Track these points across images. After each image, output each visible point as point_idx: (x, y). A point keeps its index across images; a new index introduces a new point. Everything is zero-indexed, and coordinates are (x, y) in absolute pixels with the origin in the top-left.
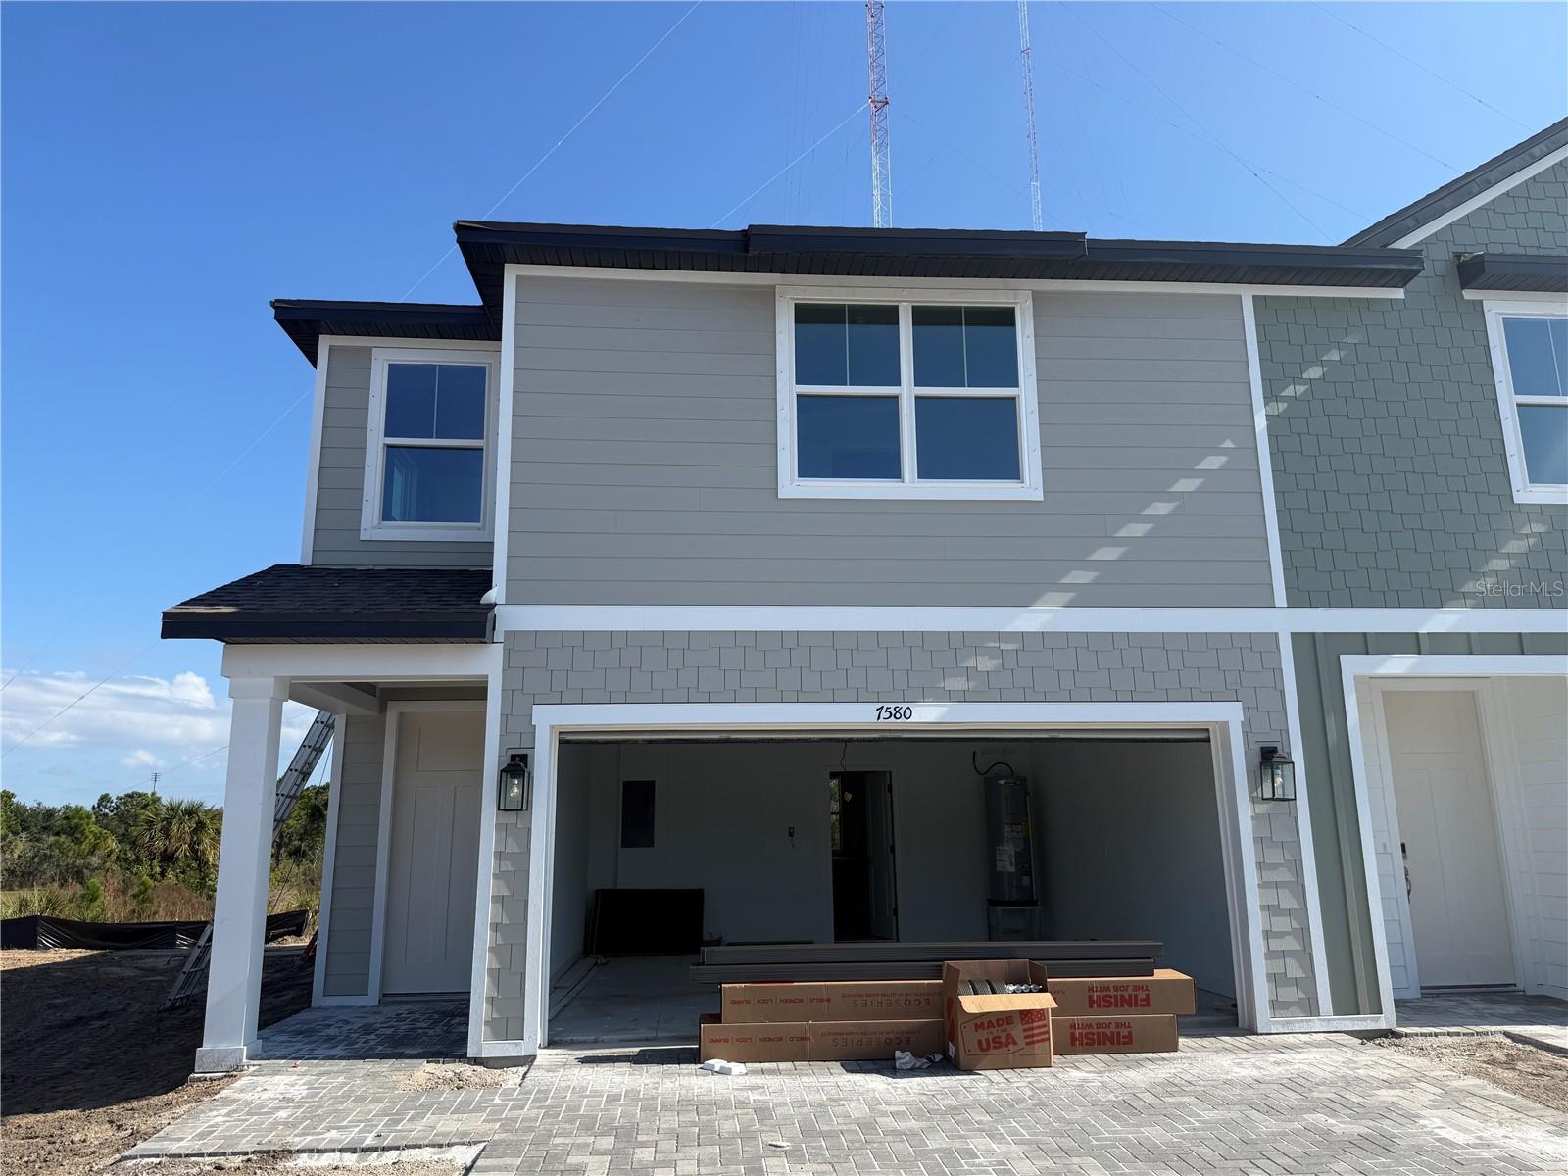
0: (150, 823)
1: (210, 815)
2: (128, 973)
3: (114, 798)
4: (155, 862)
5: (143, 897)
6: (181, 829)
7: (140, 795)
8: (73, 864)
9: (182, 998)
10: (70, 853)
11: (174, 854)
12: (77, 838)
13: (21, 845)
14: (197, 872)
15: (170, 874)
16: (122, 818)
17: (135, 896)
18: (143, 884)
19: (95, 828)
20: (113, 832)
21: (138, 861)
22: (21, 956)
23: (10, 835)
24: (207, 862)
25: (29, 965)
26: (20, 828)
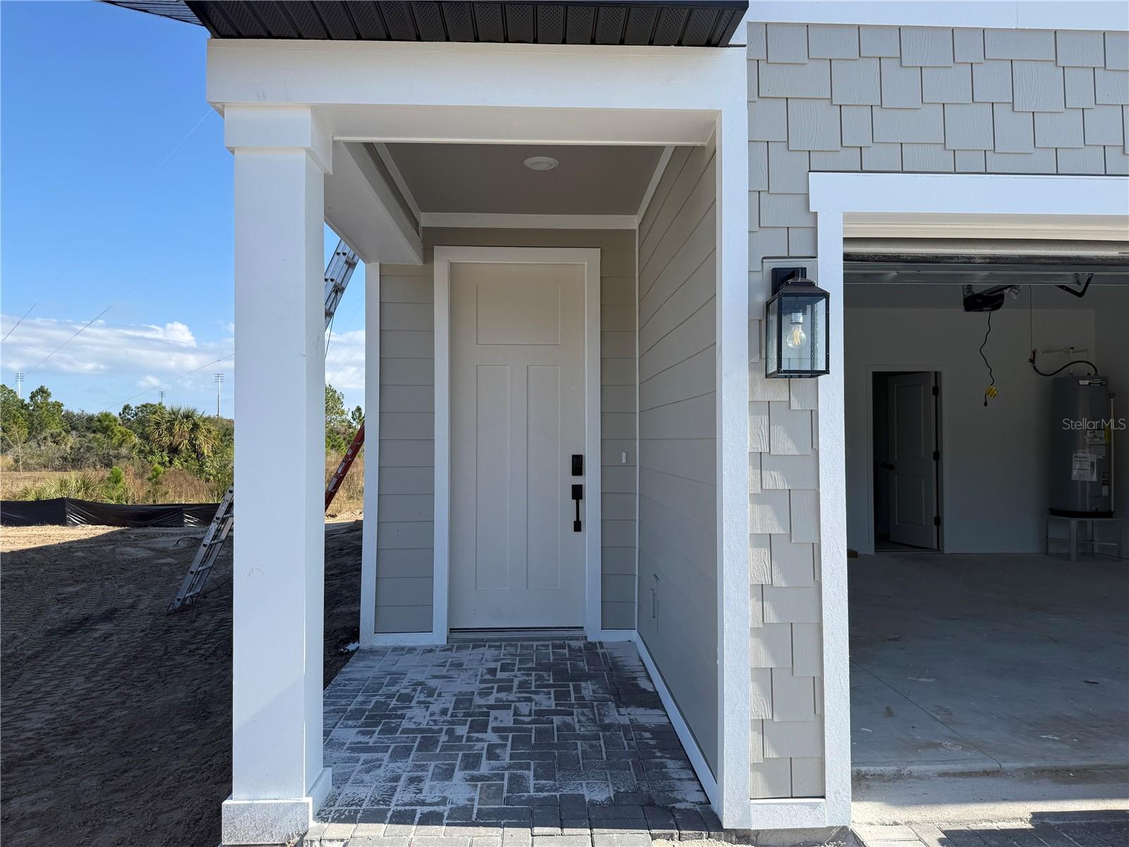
0: (158, 424)
1: (202, 419)
2: (142, 554)
3: (133, 408)
4: (164, 453)
5: (155, 480)
6: (183, 428)
7: (152, 406)
8: (108, 453)
9: (191, 596)
10: (105, 446)
11: (178, 447)
12: (108, 435)
13: (72, 440)
14: (197, 461)
15: (176, 462)
16: (141, 422)
17: (149, 479)
18: (155, 470)
19: (123, 429)
20: (135, 431)
21: (152, 452)
22: (52, 532)
23: (64, 433)
24: (203, 454)
25: (57, 542)
26: (70, 429)
